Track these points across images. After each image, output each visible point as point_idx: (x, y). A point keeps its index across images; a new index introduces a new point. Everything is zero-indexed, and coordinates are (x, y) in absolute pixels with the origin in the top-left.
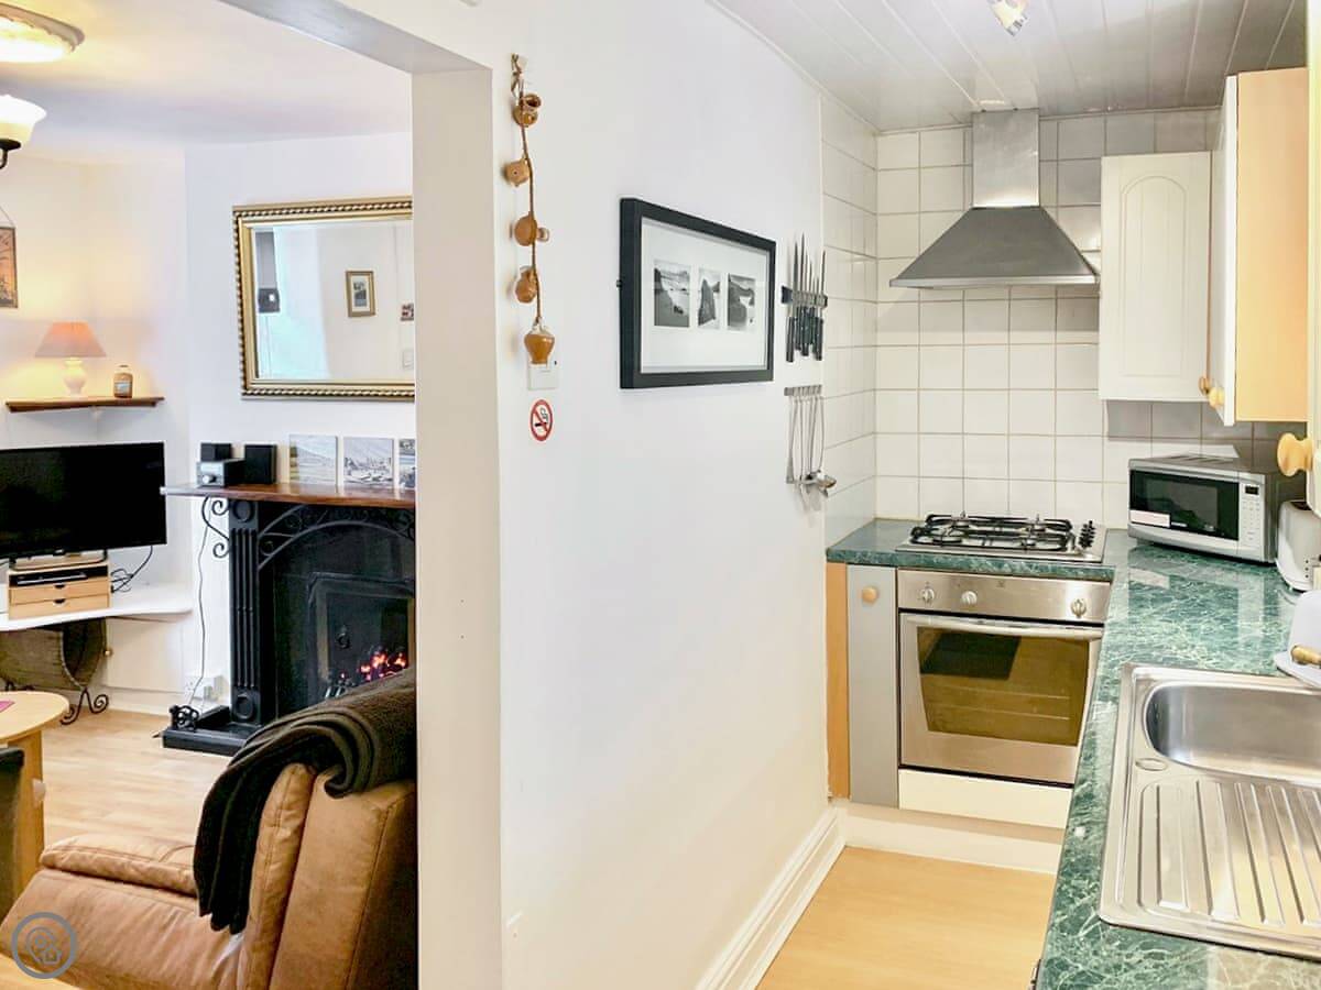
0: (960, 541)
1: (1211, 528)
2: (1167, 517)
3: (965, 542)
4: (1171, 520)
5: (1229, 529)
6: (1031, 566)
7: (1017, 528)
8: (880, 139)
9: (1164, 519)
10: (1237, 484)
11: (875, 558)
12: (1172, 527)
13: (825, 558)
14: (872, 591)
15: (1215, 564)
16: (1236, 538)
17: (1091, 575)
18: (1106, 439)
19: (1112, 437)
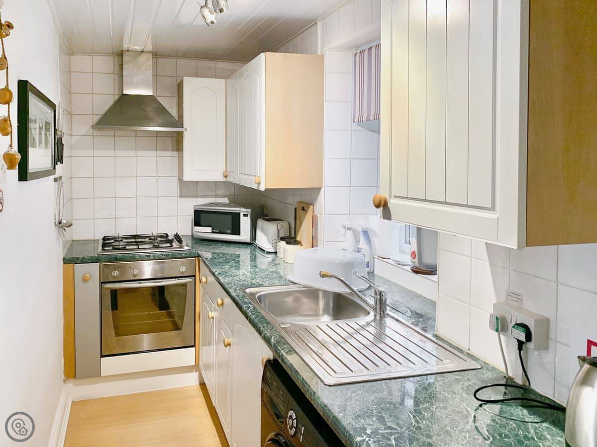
0: (125, 247)
1: (229, 231)
2: (211, 228)
3: (127, 247)
4: (212, 230)
5: (236, 231)
6: (162, 255)
7: (145, 238)
8: (72, 57)
9: (209, 229)
10: (240, 213)
11: (89, 260)
12: (213, 232)
13: (62, 262)
14: (88, 275)
15: (233, 246)
16: (239, 234)
17: (188, 255)
18: (178, 197)
19: (181, 196)
